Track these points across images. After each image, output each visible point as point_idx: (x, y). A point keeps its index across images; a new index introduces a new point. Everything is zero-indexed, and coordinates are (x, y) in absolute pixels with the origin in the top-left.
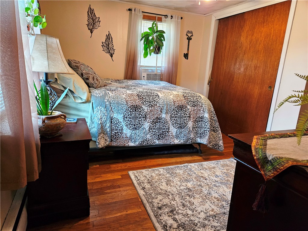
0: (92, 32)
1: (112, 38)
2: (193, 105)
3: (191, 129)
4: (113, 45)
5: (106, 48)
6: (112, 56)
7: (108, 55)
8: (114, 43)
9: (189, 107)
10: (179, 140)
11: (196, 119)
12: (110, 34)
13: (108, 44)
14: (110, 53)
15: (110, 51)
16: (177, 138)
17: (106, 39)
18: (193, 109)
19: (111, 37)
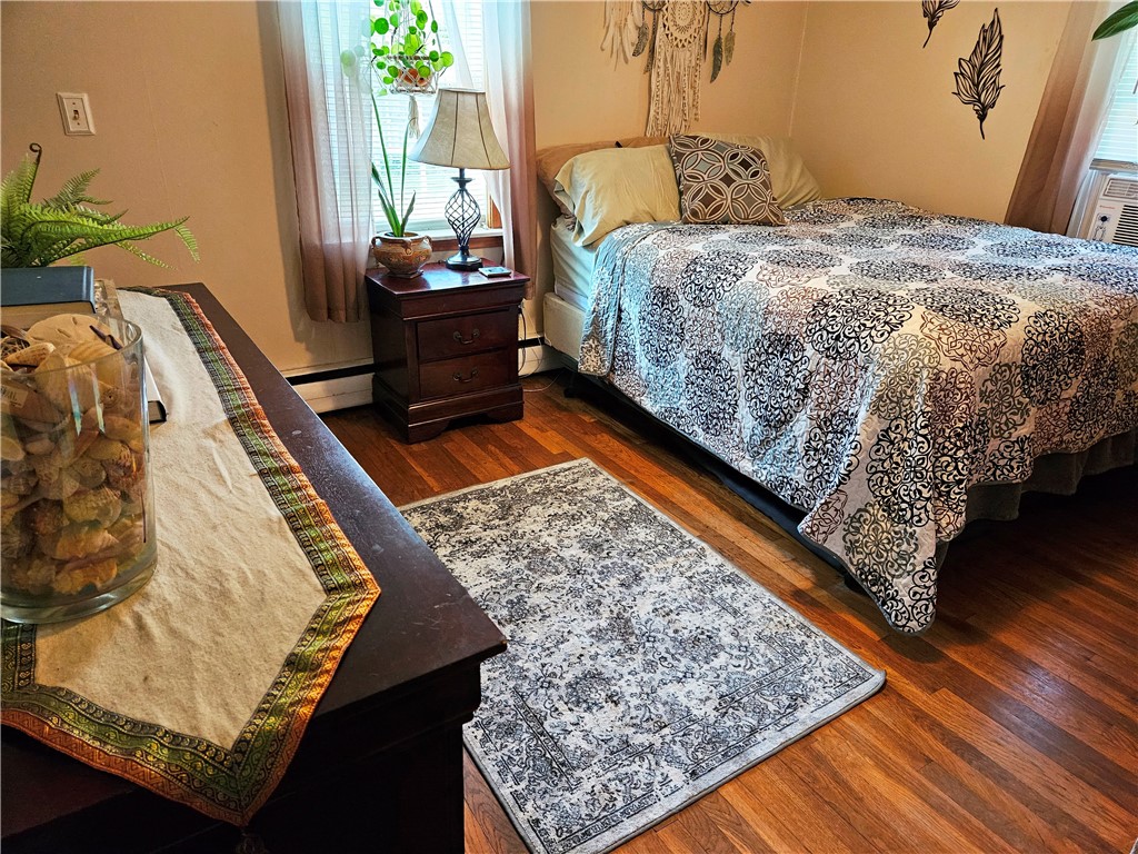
0: (931, 25)
1: (1002, 38)
2: (828, 349)
3: (799, 444)
4: (998, 65)
5: (968, 83)
6: (982, 118)
7: (970, 112)
8: (1003, 60)
9: (809, 351)
10: (756, 467)
11: (833, 415)
12: (999, 21)
13: (982, 64)
14: (979, 101)
15: (980, 96)
16: (753, 457)
17: (978, 42)
18: (825, 364)
19: (1000, 32)
